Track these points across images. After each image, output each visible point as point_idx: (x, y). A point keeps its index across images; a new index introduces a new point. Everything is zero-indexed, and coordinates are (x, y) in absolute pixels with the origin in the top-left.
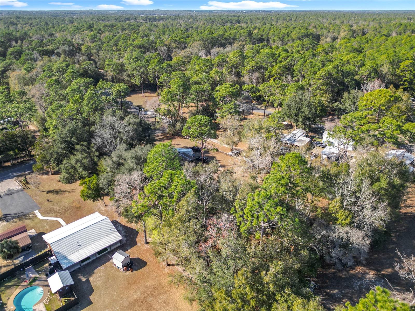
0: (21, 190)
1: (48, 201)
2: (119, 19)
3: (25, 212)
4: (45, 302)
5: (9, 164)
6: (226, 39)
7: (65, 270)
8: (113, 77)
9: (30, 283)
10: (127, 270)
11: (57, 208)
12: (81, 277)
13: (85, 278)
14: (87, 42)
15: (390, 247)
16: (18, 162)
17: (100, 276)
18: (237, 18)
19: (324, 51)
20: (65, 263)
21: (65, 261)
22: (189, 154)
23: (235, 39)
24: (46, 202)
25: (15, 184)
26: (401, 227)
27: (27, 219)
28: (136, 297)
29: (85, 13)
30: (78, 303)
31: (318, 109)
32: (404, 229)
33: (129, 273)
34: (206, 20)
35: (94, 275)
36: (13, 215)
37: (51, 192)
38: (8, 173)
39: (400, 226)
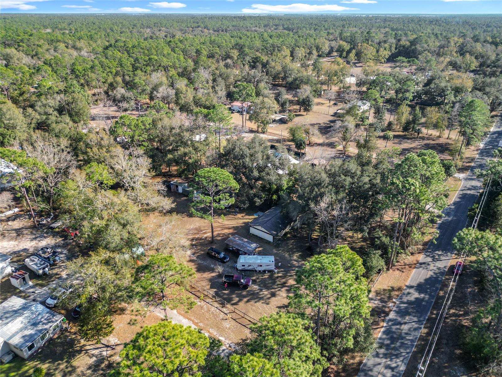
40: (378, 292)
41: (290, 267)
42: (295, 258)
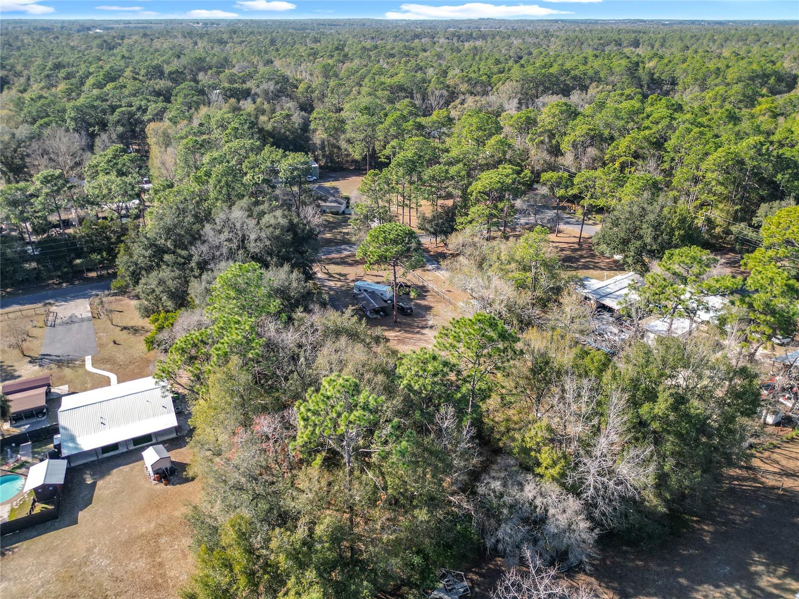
0: (89, 320)
1: (115, 343)
2: (401, 36)
3: (73, 354)
4: (14, 503)
5: (93, 274)
6: (575, 78)
7: (63, 458)
8: (323, 143)
9: (14, 468)
10: (160, 480)
11: (120, 357)
12: (89, 476)
13: (93, 479)
14: (317, 77)
15: (685, 552)
16: (108, 273)
17: (115, 482)
18: (633, 35)
19: (772, 111)
20: (68, 447)
21: (71, 445)
22: (382, 294)
23: (596, 78)
24: (112, 344)
25: (86, 308)
26: (740, 516)
27: (68, 367)
28: (144, 530)
29: (353, 25)
30: (57, 518)
31: (677, 233)
32: (746, 522)
33: (161, 486)
34: (567, 39)
35: (108, 478)
36: (54, 358)
37: (129, 329)
38: (86, 290)
39: (739, 513)
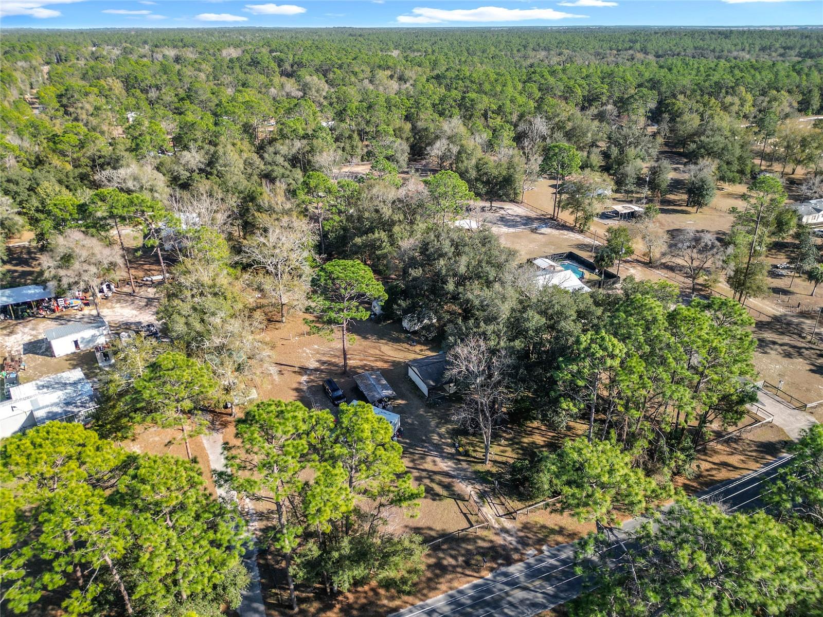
40: (529, 526)
41: (424, 441)
42: (443, 430)
